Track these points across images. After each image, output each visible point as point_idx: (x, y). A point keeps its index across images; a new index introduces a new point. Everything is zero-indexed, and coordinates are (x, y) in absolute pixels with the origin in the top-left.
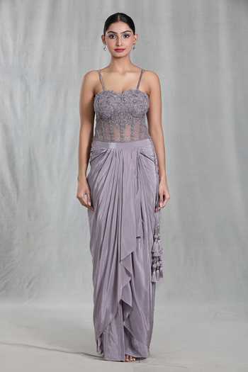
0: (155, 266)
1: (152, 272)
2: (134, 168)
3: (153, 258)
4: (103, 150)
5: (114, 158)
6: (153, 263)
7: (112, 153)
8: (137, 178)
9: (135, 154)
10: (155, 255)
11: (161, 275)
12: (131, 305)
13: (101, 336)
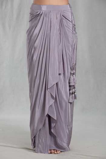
0: (71, 92)
1: (70, 95)
2: (58, 27)
3: (70, 86)
4: (38, 12)
5: (45, 18)
6: (70, 90)
7: (43, 14)
8: (60, 34)
9: (59, 16)
10: (71, 84)
11: (75, 98)
12: (56, 119)
13: (35, 137)
